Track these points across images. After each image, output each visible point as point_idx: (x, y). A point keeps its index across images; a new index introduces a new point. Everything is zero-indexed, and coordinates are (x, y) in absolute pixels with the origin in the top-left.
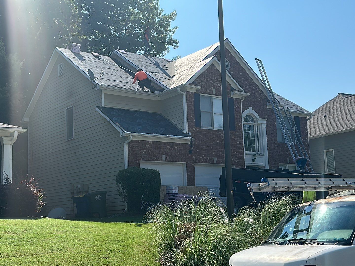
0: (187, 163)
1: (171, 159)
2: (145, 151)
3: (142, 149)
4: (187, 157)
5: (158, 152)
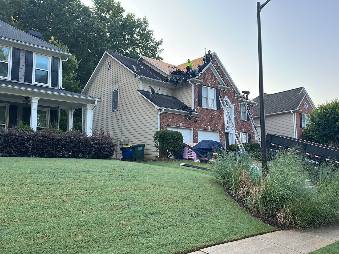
0: (193, 128)
1: (184, 126)
2: (170, 120)
3: (169, 118)
4: (193, 125)
5: (177, 121)
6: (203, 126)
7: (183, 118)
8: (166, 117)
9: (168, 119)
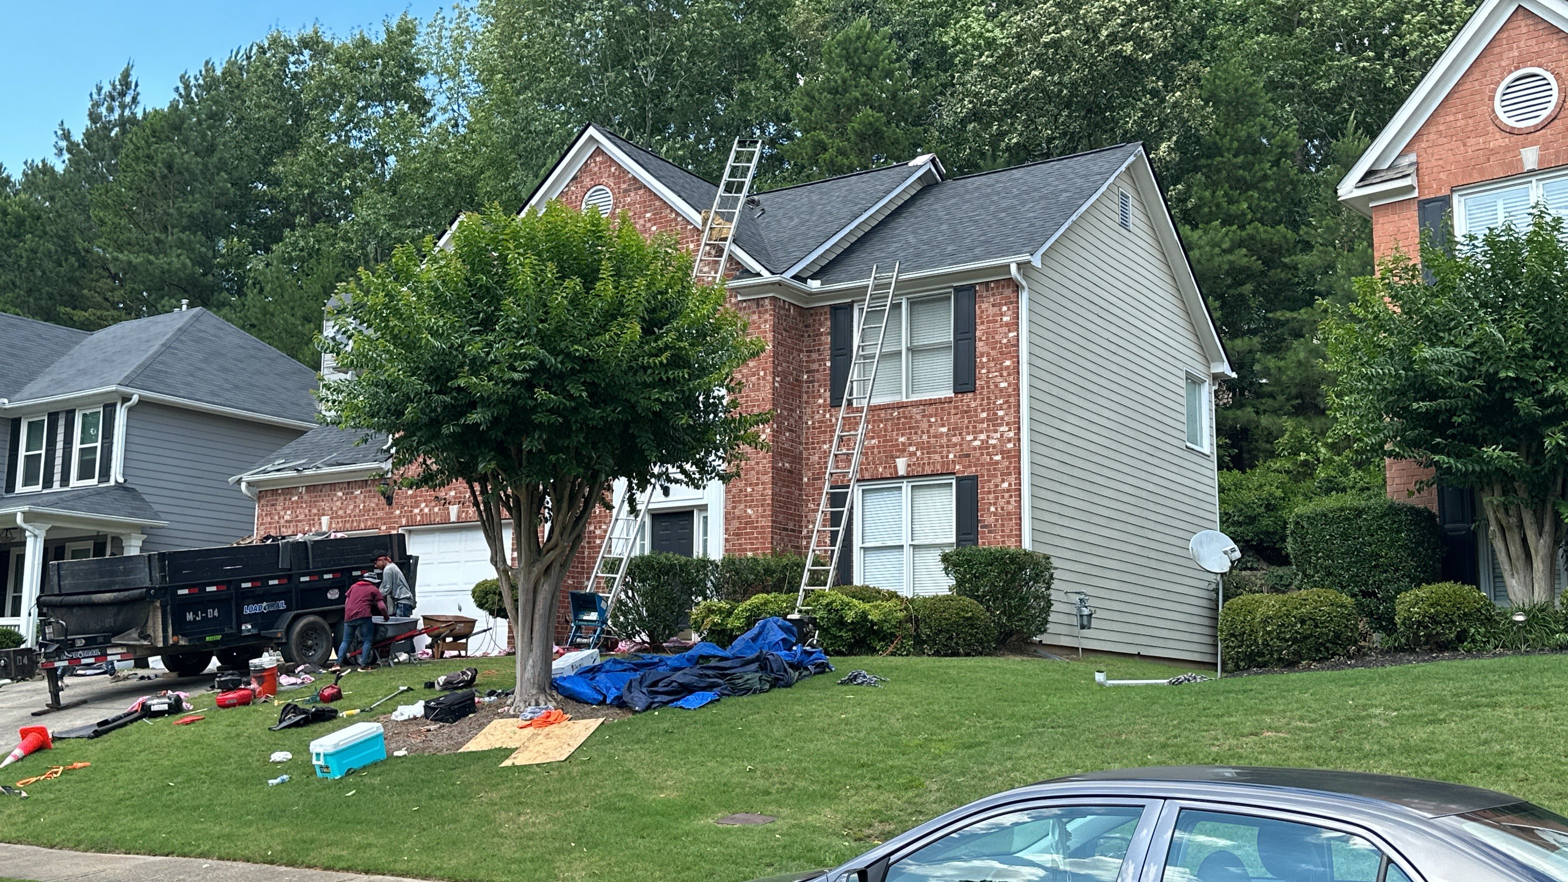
0: (380, 529)
1: (341, 525)
2: (289, 512)
3: (284, 509)
4: (380, 514)
5: (315, 511)
6: (426, 510)
7: (340, 494)
8: (273, 505)
9: (282, 513)
